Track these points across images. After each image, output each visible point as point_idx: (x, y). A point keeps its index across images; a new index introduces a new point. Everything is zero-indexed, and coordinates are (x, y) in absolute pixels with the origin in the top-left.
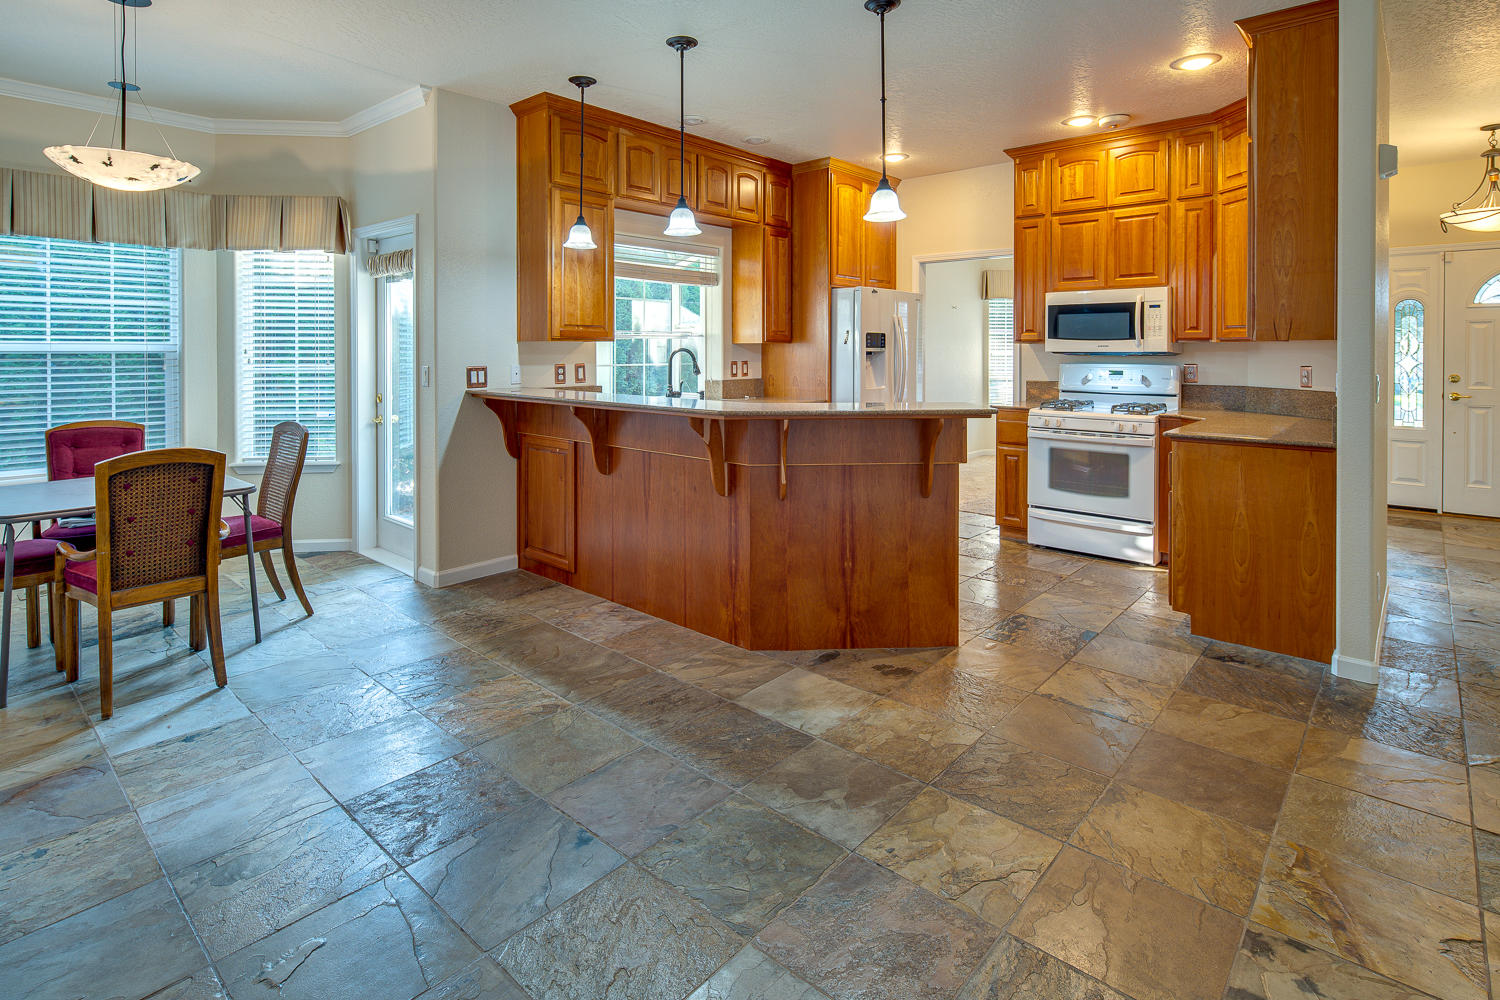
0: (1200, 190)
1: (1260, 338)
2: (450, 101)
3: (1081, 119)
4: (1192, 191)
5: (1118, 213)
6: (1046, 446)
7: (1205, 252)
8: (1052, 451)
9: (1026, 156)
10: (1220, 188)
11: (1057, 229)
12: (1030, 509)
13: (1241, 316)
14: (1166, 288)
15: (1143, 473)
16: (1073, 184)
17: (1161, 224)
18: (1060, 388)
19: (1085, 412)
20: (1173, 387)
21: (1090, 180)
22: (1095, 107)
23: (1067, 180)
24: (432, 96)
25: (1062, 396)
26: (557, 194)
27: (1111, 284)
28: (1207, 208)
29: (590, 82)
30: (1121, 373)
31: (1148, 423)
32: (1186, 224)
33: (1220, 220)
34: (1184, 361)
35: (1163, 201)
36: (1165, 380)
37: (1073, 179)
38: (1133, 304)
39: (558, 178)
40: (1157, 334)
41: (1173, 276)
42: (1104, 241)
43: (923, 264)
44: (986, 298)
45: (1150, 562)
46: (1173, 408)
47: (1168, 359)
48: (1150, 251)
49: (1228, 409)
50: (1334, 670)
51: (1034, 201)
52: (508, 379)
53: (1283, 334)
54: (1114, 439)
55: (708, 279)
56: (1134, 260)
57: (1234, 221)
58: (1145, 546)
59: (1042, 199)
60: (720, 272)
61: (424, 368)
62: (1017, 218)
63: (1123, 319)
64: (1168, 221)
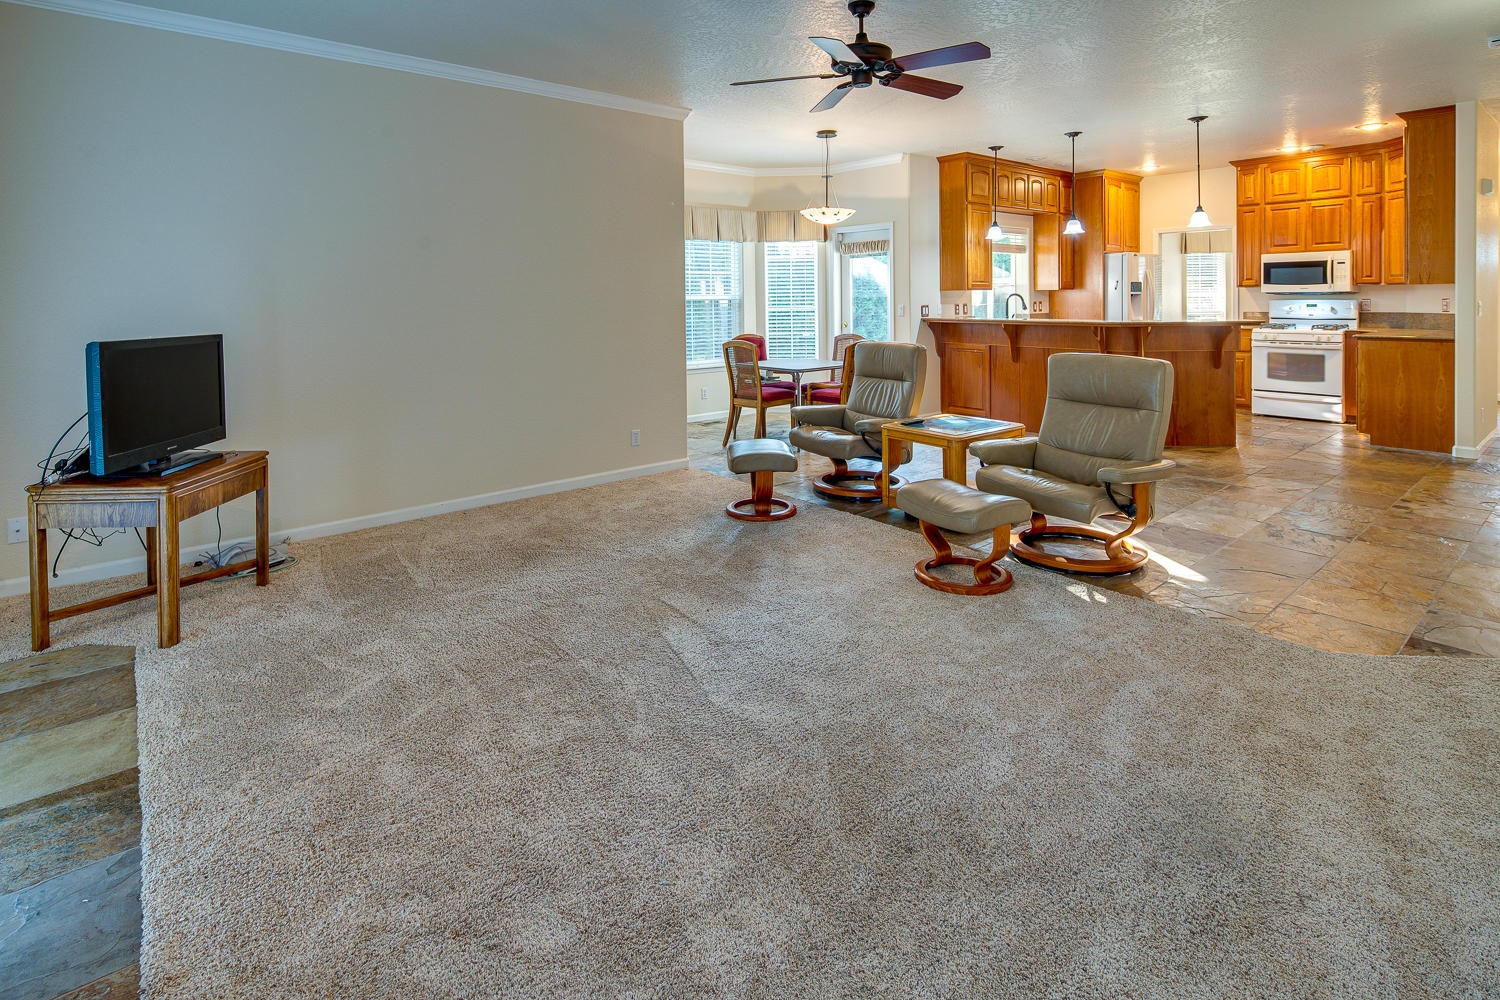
0: (1373, 190)
1: (1412, 283)
2: (915, 159)
3: (1289, 147)
4: (1367, 190)
5: (1314, 203)
6: (1265, 352)
7: (1376, 229)
8: (1269, 354)
9: (1245, 166)
10: (1387, 188)
11: (1269, 213)
12: (1253, 392)
13: (1401, 269)
14: (1349, 251)
15: (1334, 367)
16: (1281, 185)
17: (1345, 211)
18: (1271, 316)
19: (1291, 330)
20: (1354, 313)
21: (1294, 182)
22: (1299, 141)
23: (1276, 182)
24: (907, 157)
25: (1271, 322)
26: (970, 206)
27: (1309, 248)
28: (1378, 202)
29: (1000, 148)
30: (1315, 306)
31: (1338, 336)
32: (1363, 210)
33: (1386, 209)
34: (1360, 298)
35: (1347, 196)
36: (1348, 310)
37: (1281, 181)
38: (1326, 262)
39: (970, 199)
40: (1343, 280)
41: (1354, 243)
42: (1304, 222)
43: (1160, 234)
44: (1186, 252)
45: (1340, 420)
46: (1354, 326)
47: (1350, 296)
48: (1338, 228)
49: (1392, 328)
50: (1454, 454)
51: (1251, 194)
52: (937, 313)
53: (1425, 281)
54: (1314, 346)
55: (1020, 249)
56: (1326, 233)
57: (1396, 211)
58: (1337, 411)
59: (1258, 194)
60: (1027, 245)
61: (899, 306)
62: (1239, 206)
63: (1316, 272)
64: (1350, 209)
